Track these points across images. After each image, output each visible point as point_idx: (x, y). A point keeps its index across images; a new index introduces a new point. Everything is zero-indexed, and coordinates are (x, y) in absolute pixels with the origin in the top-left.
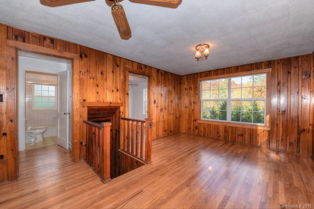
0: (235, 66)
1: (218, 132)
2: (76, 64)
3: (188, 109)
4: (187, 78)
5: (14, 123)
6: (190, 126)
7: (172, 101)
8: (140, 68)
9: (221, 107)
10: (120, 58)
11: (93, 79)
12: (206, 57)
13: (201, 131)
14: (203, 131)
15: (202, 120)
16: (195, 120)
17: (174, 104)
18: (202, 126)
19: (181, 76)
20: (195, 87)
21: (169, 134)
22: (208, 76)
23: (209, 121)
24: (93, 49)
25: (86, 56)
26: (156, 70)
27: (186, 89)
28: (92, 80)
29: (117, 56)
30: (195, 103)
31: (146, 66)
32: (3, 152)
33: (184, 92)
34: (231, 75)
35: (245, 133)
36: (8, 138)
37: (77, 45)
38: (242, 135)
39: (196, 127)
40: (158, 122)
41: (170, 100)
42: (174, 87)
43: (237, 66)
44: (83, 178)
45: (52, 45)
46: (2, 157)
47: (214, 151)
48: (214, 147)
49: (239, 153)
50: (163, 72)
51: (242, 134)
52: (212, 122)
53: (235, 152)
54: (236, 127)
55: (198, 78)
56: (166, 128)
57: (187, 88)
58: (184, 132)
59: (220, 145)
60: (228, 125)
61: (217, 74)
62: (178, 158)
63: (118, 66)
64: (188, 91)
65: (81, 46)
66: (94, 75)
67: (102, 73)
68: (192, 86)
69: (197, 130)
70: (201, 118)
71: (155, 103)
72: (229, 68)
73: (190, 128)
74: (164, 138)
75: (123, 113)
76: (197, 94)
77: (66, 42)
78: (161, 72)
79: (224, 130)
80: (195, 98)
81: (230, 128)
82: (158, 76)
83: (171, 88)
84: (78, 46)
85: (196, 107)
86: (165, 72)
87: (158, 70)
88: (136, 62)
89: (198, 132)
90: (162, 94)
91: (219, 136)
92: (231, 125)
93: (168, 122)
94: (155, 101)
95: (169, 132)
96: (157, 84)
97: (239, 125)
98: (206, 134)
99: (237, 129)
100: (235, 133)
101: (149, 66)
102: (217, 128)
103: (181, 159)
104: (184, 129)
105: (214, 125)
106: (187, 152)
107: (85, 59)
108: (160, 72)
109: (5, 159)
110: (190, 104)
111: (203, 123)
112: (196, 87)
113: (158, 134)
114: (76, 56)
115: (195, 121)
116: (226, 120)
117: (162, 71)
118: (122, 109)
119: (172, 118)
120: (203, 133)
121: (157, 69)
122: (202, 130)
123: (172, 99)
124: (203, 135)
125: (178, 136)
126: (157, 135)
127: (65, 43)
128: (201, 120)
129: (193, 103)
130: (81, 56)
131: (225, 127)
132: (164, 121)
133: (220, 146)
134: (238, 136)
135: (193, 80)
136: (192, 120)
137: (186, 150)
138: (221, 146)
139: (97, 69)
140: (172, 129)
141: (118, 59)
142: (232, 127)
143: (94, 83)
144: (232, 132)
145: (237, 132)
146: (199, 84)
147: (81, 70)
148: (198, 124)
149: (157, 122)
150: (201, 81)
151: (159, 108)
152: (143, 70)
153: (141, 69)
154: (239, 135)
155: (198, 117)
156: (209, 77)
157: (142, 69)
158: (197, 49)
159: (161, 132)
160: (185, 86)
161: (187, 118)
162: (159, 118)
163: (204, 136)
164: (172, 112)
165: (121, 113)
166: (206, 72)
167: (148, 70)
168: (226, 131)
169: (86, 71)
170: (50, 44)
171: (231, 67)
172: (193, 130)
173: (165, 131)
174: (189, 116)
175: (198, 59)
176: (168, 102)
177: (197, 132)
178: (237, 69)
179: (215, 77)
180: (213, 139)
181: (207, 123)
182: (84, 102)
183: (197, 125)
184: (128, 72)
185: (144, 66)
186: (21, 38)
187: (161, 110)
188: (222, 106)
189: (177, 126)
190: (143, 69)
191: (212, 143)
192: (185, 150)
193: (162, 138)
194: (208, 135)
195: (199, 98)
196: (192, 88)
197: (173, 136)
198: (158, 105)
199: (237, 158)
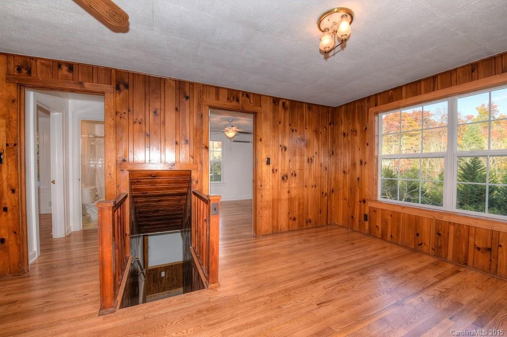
0: (468, 65)
1: (418, 235)
2: (109, 100)
3: (348, 176)
4: (347, 112)
5: (16, 194)
6: (353, 212)
7: (310, 160)
8: (233, 98)
9: (462, 172)
10: (192, 84)
11: (139, 124)
12: (343, 42)
13: (377, 226)
14: (380, 227)
15: (381, 203)
16: (364, 201)
17: (315, 165)
18: (379, 214)
19: (335, 109)
20: (364, 129)
21: (303, 226)
22: (392, 101)
23: (398, 206)
24: (139, 75)
25: (127, 86)
26: (270, 101)
27: (344, 134)
28: (137, 125)
29: (184, 82)
30: (363, 163)
31: (247, 95)
32: (4, 234)
33: (341, 140)
34: (456, 89)
35: (500, 246)
36: (9, 215)
37: (111, 70)
38: (490, 249)
39: (366, 216)
40: (276, 202)
41: (306, 159)
42: (317, 132)
43: (472, 65)
44: (86, 295)
45: (71, 75)
46: (3, 241)
47: (389, 282)
48: (394, 272)
49: (465, 303)
50: (288, 103)
51: (489, 246)
52: (403, 207)
53: (451, 296)
54: (469, 227)
55: (370, 109)
56: (296, 214)
57: (346, 131)
58: (340, 224)
59: (413, 268)
60: (445, 218)
61: (416, 93)
62: (282, 287)
63: (187, 98)
64: (349, 138)
65: (117, 71)
66: (141, 117)
67: (155, 112)
68: (358, 127)
69: (367, 223)
70: (376, 195)
71: (268, 163)
72: (450, 73)
73: (352, 217)
74: (291, 234)
75: (197, 182)
76: (368, 144)
77: (92, 67)
78: (284, 104)
79: (433, 232)
80: (364, 153)
81: (452, 228)
82: (275, 111)
83: (308, 134)
84: (113, 71)
85: (366, 172)
86: (293, 103)
87: (276, 100)
88: (226, 88)
89: (370, 229)
90: (287, 146)
91: (421, 244)
92: (453, 220)
93: (301, 201)
94: (269, 159)
95: (305, 222)
96: (274, 127)
97: (479, 222)
98: (389, 235)
99: (472, 232)
100: (468, 243)
101: (253, 94)
102: (415, 222)
103: (286, 290)
104: (340, 218)
105: (406, 216)
106: (315, 272)
107: (125, 92)
108: (281, 103)
109: (6, 244)
110: (354, 165)
111: (382, 209)
112: (366, 129)
113: (275, 224)
114: (109, 88)
115: (362, 203)
116: (442, 205)
117: (284, 101)
118: (194, 175)
119: (310, 194)
120: (380, 231)
121: (273, 98)
122: (379, 224)
123: (310, 157)
124: (380, 236)
125: (327, 230)
126: (273, 227)
127: (91, 69)
128: (376, 201)
129: (358, 163)
130: (118, 88)
131: (438, 223)
132: (291, 200)
133: (412, 272)
134: (476, 250)
135: (359, 113)
136: (358, 200)
137: (315, 269)
138: (416, 272)
139: (147, 107)
140: (310, 217)
141: (187, 86)
142: (458, 227)
143: (141, 131)
144: (457, 238)
145: (471, 239)
146: (373, 122)
147: (117, 110)
148: (370, 211)
149: (273, 200)
150: (377, 113)
151: (279, 175)
152: (240, 103)
153: (235, 99)
154: (479, 249)
155: (370, 193)
156: (395, 103)
157: (238, 100)
158: (323, 28)
159: (283, 221)
160: (343, 129)
161: (347, 196)
162: (279, 193)
163: (383, 237)
164: (311, 182)
165: (194, 183)
166: (388, 91)
167: (252, 102)
168: (439, 234)
169: (127, 112)
170: (68, 73)
171: (456, 70)
172: (359, 221)
173: (294, 219)
174: (352, 191)
175: (326, 53)
176: (302, 162)
177: (367, 228)
178: (473, 71)
179: (411, 100)
180: (406, 247)
181: (391, 208)
182: (124, 163)
183: (367, 212)
184: (208, 108)
185: (243, 95)
186: (26, 69)
187: (284, 178)
188: (464, 170)
189: (324, 211)
190: (240, 99)
191: (396, 258)
192: (315, 267)
193: (286, 232)
194: (391, 236)
195: (372, 152)
196: (356, 132)
197: (314, 230)
198: (276, 168)
199: (451, 319)
